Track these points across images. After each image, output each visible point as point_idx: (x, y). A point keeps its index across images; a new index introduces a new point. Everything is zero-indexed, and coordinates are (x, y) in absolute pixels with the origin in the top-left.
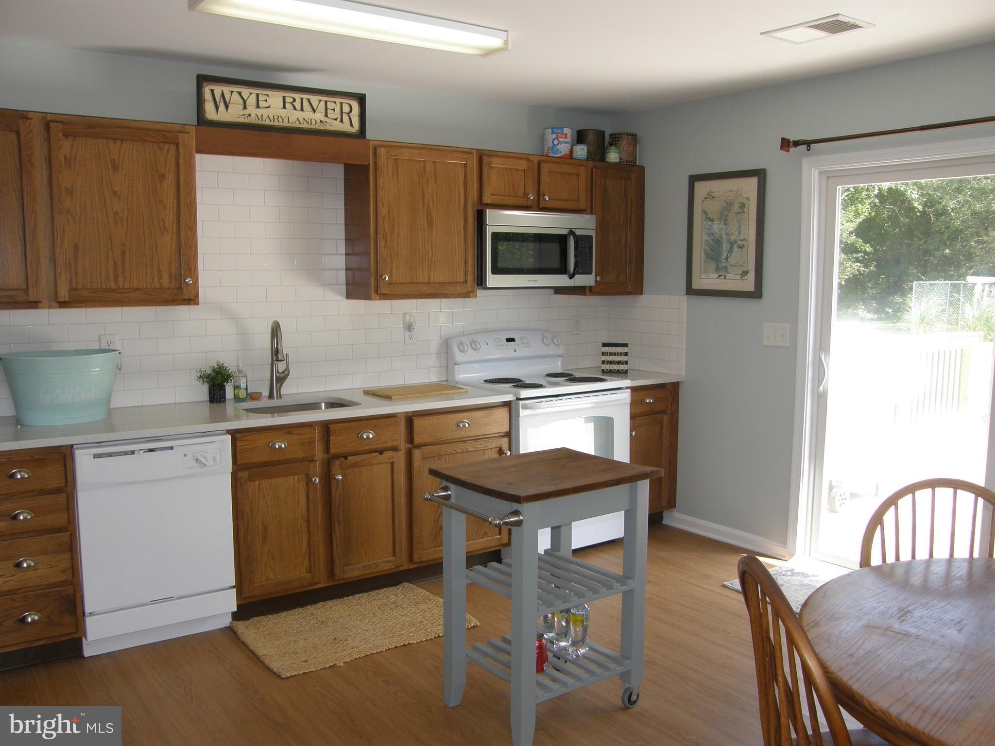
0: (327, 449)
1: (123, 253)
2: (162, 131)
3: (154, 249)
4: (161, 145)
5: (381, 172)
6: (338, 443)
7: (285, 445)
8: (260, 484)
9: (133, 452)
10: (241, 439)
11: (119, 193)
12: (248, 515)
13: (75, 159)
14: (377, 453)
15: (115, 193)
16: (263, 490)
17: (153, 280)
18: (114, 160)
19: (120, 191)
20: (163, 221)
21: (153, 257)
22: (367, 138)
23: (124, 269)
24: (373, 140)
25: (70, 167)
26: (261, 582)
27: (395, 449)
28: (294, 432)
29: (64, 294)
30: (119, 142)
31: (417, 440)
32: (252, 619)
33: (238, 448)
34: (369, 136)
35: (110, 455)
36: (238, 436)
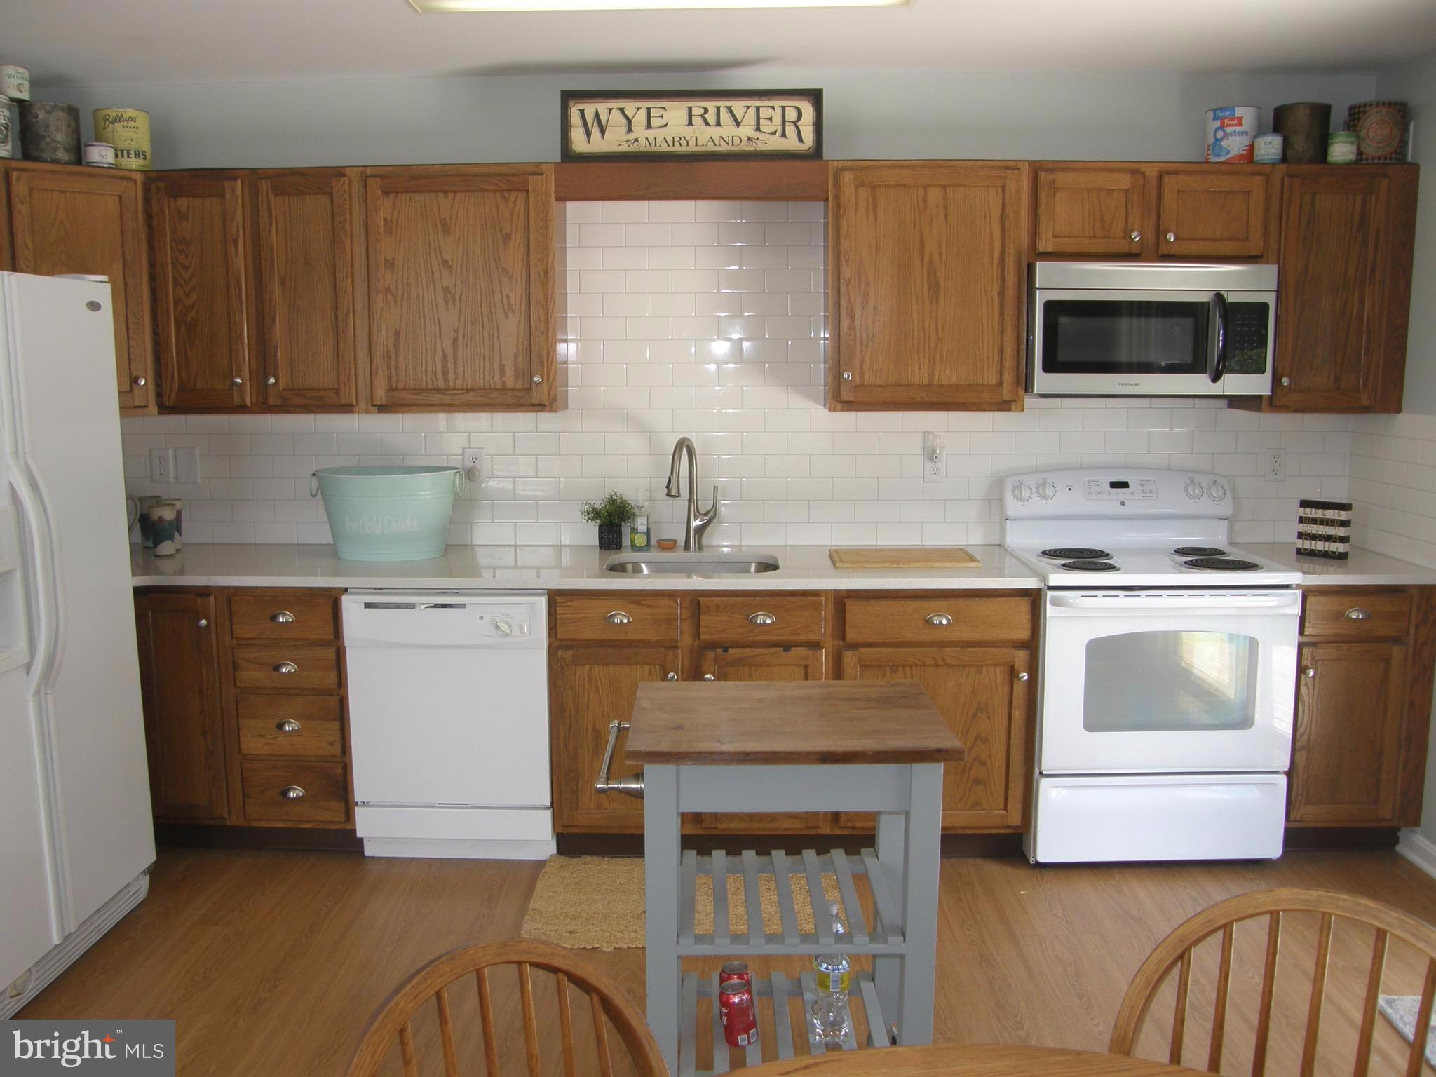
0: (697, 634)
1: (455, 340)
2: (506, 175)
3: (495, 336)
4: (506, 194)
5: (845, 211)
6: (713, 625)
7: (628, 620)
8: (590, 670)
9: (411, 606)
10: (563, 604)
11: (450, 263)
12: (570, 711)
13: (397, 221)
14: (781, 649)
15: (445, 262)
16: (596, 679)
17: (493, 377)
18: (445, 219)
19: (452, 260)
20: (508, 296)
21: (493, 346)
22: (825, 158)
23: (455, 363)
24: (833, 161)
25: (391, 232)
26: (589, 809)
27: (815, 646)
28: (643, 602)
29: (381, 395)
30: (451, 195)
31: (851, 635)
32: (583, 857)
33: (558, 617)
34: (827, 155)
35: (398, 606)
36: (559, 599)
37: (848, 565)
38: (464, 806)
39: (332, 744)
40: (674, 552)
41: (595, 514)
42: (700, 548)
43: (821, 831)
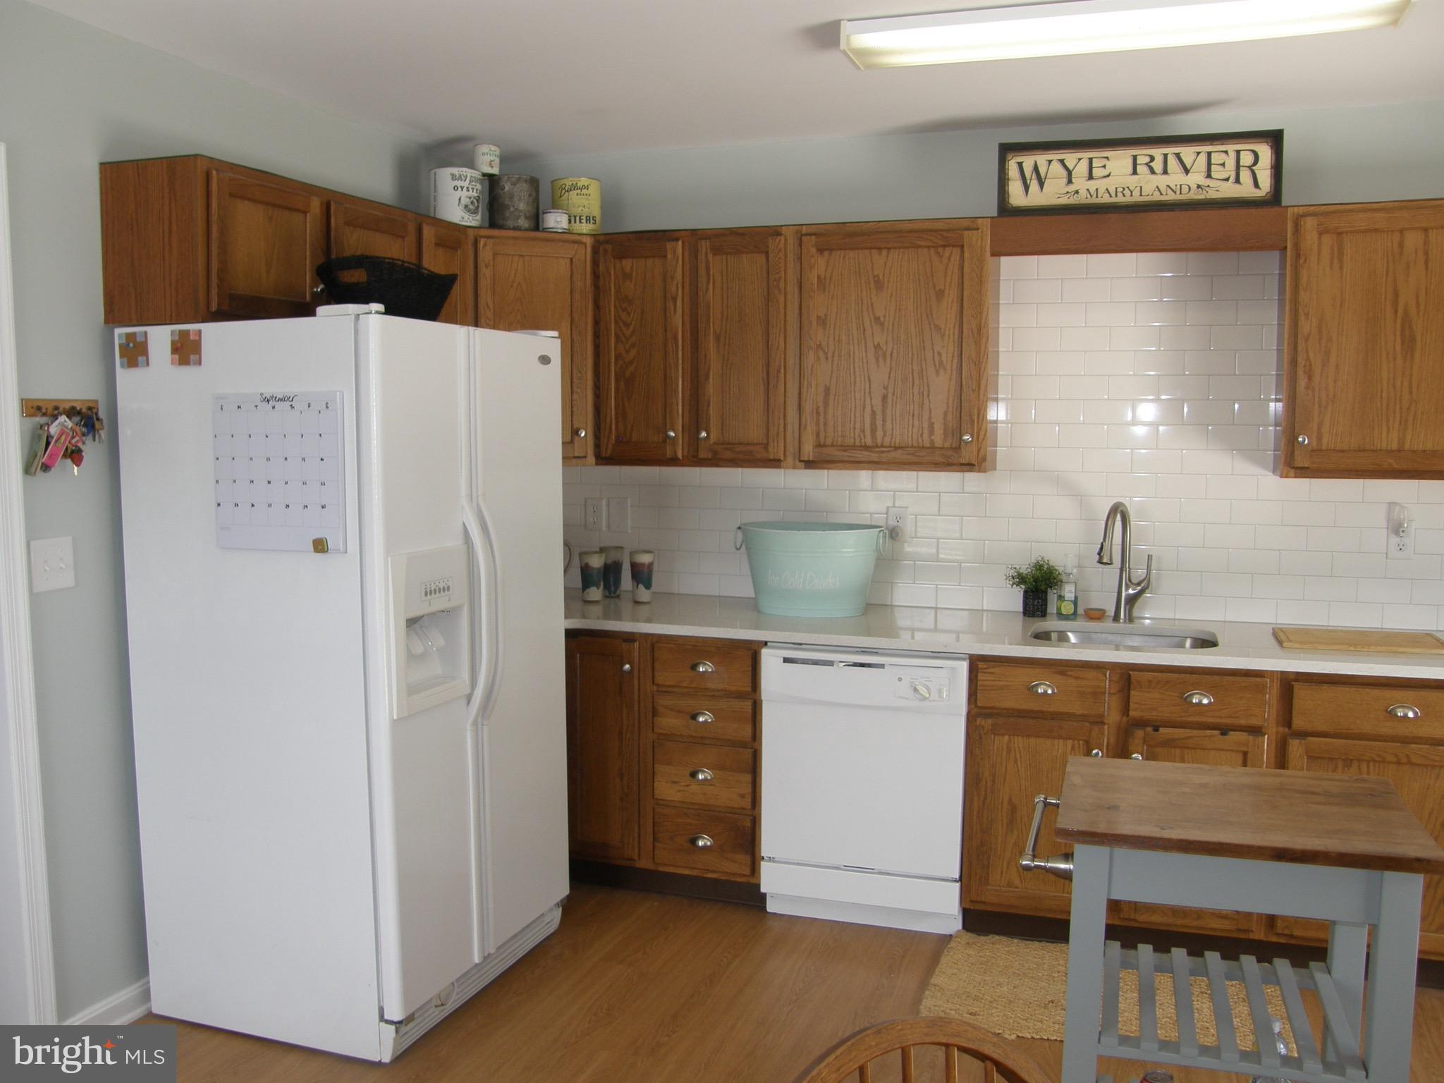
0: (1126, 710)
1: (885, 398)
2: (941, 230)
3: (925, 393)
4: (940, 250)
5: (1305, 260)
6: (1144, 702)
7: (1053, 690)
8: (1010, 741)
9: (830, 663)
10: (985, 671)
11: (882, 319)
12: (987, 783)
13: (831, 278)
14: (1216, 732)
15: (877, 319)
16: (1015, 750)
17: (922, 435)
18: (878, 275)
19: (884, 316)
20: (939, 353)
21: (923, 404)
22: (1283, 204)
23: (884, 421)
24: (1298, 206)
25: (824, 289)
26: (999, 886)
27: (1256, 731)
28: (1069, 673)
29: (808, 450)
30: (884, 252)
31: (1299, 722)
32: (991, 936)
33: (979, 683)
34: (1285, 201)
35: (816, 663)
36: (981, 665)
37: (1296, 646)
38: (870, 870)
39: (743, 796)
40: (1103, 622)
41: (1020, 579)
42: (1130, 619)
43: (1252, 936)
